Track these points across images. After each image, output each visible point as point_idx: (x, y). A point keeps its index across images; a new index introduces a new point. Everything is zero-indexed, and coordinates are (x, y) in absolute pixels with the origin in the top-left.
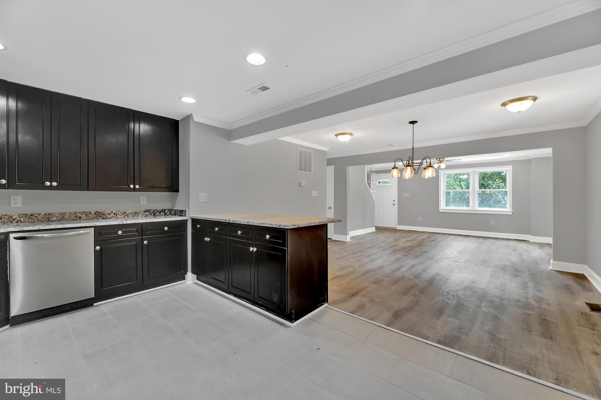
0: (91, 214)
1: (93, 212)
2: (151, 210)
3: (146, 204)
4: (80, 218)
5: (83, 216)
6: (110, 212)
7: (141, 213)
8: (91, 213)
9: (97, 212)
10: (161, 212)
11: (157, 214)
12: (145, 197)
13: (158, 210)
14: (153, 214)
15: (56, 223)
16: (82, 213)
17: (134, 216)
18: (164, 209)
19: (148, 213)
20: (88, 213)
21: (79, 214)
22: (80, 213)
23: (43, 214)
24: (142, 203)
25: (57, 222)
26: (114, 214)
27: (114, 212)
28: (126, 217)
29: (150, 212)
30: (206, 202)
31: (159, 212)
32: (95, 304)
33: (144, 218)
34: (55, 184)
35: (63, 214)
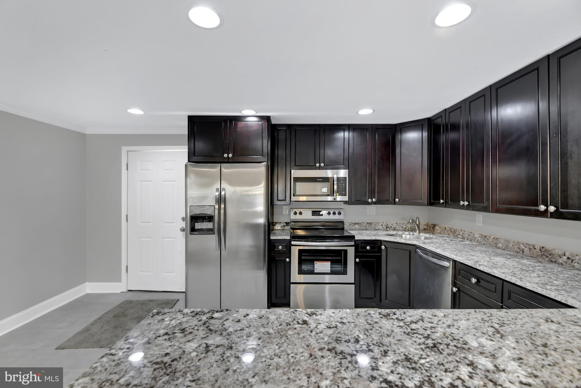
0: (535, 249)
1: (538, 247)
5: (526, 249)
8: (536, 247)
9: (543, 247)
16: (526, 245)
20: (532, 247)
21: (522, 246)
22: (523, 244)
23: (492, 237)
25: (502, 250)
34: (466, 203)
35: (508, 241)
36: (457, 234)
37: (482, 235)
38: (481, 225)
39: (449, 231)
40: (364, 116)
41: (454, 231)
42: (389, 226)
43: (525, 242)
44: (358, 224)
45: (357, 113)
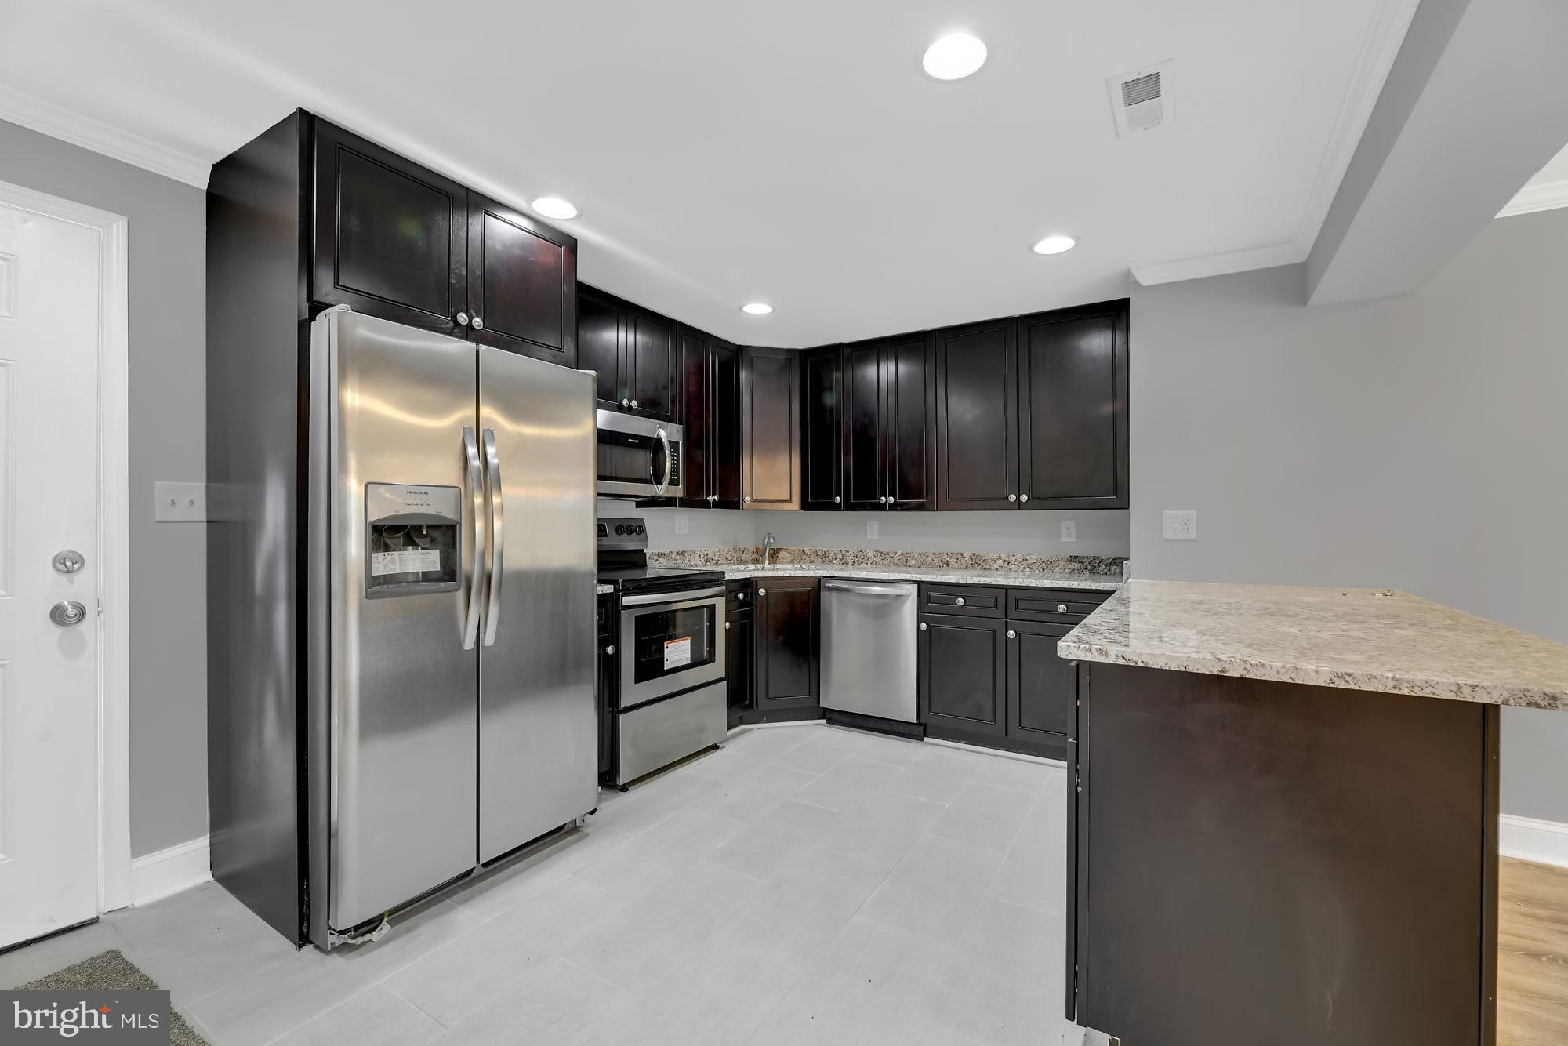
0: (964, 558)
2: (1084, 558)
3: (1074, 540)
4: (948, 564)
5: (951, 560)
6: (996, 556)
7: (1062, 564)
8: (965, 555)
9: (973, 554)
10: (1111, 564)
11: (1101, 569)
12: (1072, 524)
13: (1103, 557)
14: (1089, 567)
15: (916, 571)
16: (951, 556)
17: (1044, 570)
18: (1120, 558)
19: (1076, 566)
20: (960, 556)
21: (946, 557)
22: (947, 554)
23: (899, 553)
24: (1064, 539)
25: (915, 568)
26: (1004, 561)
27: (1003, 557)
28: (1028, 570)
29: (1082, 562)
30: (1194, 541)
31: (1106, 565)
32: (925, 739)
33: (1067, 575)
34: (891, 500)
35: (925, 555)
36: (830, 557)
37: (882, 553)
38: (876, 537)
39: (814, 556)
40: (757, 322)
41: (825, 554)
42: (709, 557)
43: (950, 552)
44: (662, 555)
45: (741, 308)
